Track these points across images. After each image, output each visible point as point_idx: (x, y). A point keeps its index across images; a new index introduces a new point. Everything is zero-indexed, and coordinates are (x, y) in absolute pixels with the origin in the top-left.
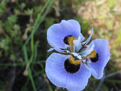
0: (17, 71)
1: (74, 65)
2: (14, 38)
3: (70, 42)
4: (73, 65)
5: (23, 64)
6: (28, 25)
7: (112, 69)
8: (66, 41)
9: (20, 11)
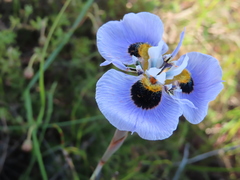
0: (11, 144)
1: (151, 92)
2: (6, 74)
3: (141, 53)
4: (148, 93)
5: (24, 129)
6: (37, 50)
7: (204, 147)
8: (133, 50)
9: (22, 21)
